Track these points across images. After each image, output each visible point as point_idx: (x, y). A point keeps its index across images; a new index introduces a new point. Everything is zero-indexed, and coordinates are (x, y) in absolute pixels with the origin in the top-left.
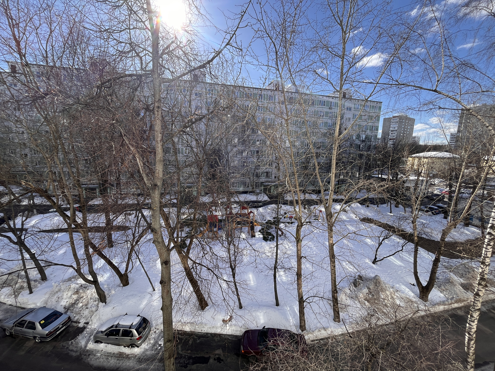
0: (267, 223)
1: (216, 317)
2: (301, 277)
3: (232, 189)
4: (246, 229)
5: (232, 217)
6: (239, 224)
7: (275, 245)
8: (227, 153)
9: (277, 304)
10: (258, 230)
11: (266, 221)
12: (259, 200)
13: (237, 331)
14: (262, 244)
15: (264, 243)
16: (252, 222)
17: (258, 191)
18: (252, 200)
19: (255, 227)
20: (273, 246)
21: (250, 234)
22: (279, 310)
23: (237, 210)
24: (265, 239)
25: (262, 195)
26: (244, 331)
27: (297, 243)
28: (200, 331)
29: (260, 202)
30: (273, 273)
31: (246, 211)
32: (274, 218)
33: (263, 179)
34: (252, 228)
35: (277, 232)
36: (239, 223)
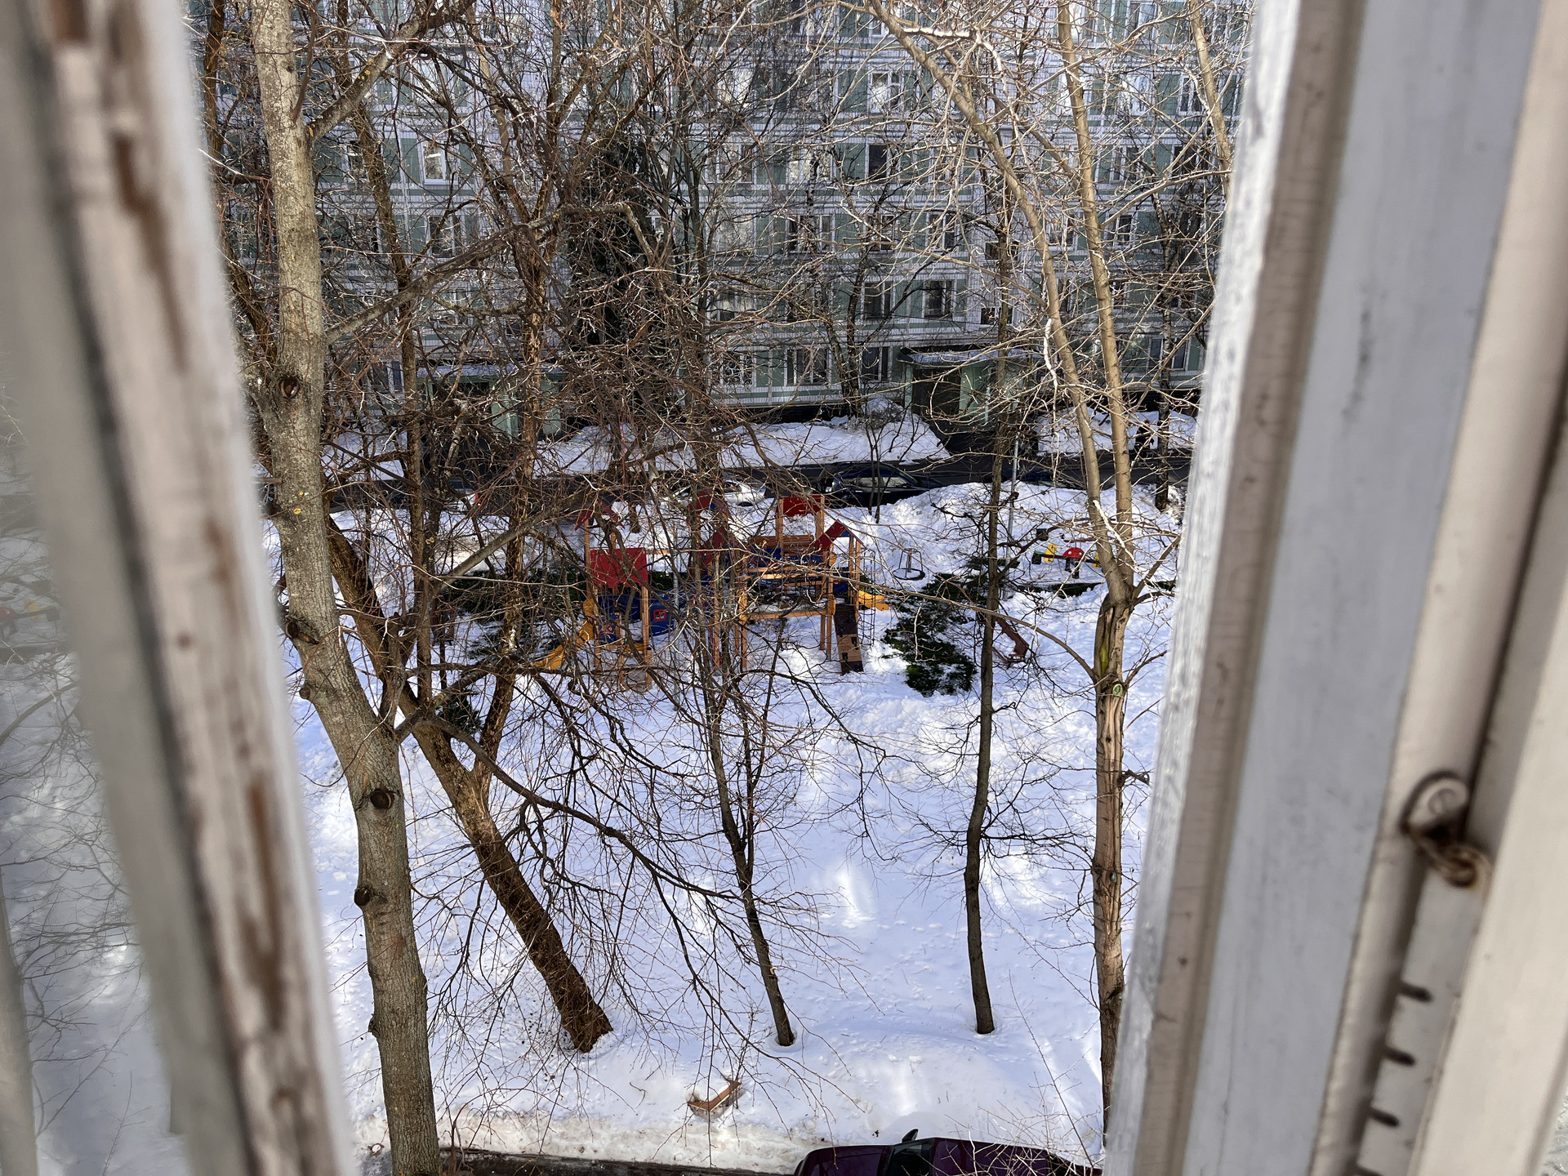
0: (929, 589)
1: (654, 1087)
2: (1116, 885)
3: (728, 395)
4: (809, 626)
5: (726, 561)
6: (767, 600)
7: (977, 712)
8: (689, 172)
9: (985, 1025)
10: (880, 632)
11: (929, 579)
12: (888, 457)
13: (767, 1152)
14: (899, 710)
15: (913, 703)
16: (842, 589)
17: (882, 406)
18: (845, 457)
19: (864, 618)
20: (965, 719)
21: (835, 654)
22: (991, 1050)
23: (758, 517)
24: (921, 682)
25: (906, 426)
26: (803, 1152)
27: (1101, 701)
28: (575, 1154)
29: (891, 469)
30: (962, 861)
31: (806, 525)
32: (975, 562)
33: (911, 330)
34: (846, 621)
35: (987, 642)
36: (768, 594)
